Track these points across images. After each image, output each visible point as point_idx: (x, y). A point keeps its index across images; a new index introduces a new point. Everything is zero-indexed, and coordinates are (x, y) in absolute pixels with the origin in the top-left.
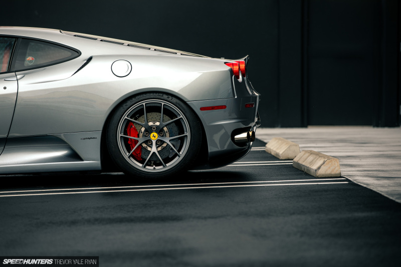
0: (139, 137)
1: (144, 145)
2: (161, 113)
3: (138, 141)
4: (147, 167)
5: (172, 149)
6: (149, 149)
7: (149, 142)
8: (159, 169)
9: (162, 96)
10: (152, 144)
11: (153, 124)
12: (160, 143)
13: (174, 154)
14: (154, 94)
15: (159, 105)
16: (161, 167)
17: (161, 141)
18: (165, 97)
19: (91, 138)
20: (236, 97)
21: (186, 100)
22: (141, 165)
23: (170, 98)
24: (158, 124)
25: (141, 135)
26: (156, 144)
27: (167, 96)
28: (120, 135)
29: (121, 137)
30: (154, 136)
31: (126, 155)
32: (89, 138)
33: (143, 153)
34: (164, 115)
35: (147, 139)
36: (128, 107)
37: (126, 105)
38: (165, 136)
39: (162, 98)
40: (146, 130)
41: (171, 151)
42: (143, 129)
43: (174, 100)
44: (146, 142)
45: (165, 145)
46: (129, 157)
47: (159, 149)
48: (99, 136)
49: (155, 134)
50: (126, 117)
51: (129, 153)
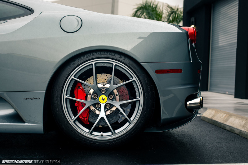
0: (86, 99)
1: (92, 108)
2: (111, 74)
3: (85, 104)
4: (94, 133)
5: (121, 113)
6: (97, 112)
7: (97, 105)
8: (107, 136)
9: (114, 55)
10: (100, 107)
11: (102, 86)
12: (108, 106)
13: (123, 119)
14: (106, 53)
15: (111, 66)
16: (110, 133)
17: (111, 105)
18: (117, 56)
19: (34, 98)
20: (191, 61)
21: (140, 61)
22: (87, 130)
23: (123, 58)
24: (108, 86)
25: (89, 97)
26: (105, 108)
27: (119, 56)
28: (65, 97)
29: (66, 99)
30: (103, 100)
31: (71, 119)
32: (31, 99)
33: (90, 116)
34: (115, 77)
35: (95, 102)
36: (75, 65)
37: (74, 64)
38: (115, 99)
39: (114, 57)
40: (94, 93)
41: (121, 116)
42: (92, 91)
43: (127, 61)
44: (94, 105)
45: (114, 109)
46: (74, 122)
47: (108, 113)
48: (42, 96)
49: (104, 97)
50: (73, 77)
51: (75, 117)
